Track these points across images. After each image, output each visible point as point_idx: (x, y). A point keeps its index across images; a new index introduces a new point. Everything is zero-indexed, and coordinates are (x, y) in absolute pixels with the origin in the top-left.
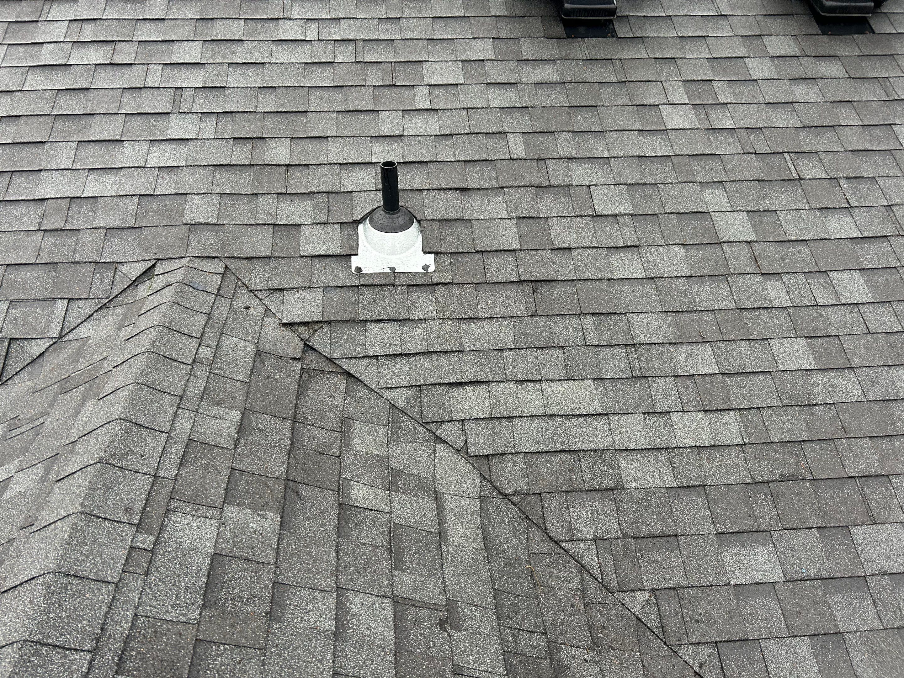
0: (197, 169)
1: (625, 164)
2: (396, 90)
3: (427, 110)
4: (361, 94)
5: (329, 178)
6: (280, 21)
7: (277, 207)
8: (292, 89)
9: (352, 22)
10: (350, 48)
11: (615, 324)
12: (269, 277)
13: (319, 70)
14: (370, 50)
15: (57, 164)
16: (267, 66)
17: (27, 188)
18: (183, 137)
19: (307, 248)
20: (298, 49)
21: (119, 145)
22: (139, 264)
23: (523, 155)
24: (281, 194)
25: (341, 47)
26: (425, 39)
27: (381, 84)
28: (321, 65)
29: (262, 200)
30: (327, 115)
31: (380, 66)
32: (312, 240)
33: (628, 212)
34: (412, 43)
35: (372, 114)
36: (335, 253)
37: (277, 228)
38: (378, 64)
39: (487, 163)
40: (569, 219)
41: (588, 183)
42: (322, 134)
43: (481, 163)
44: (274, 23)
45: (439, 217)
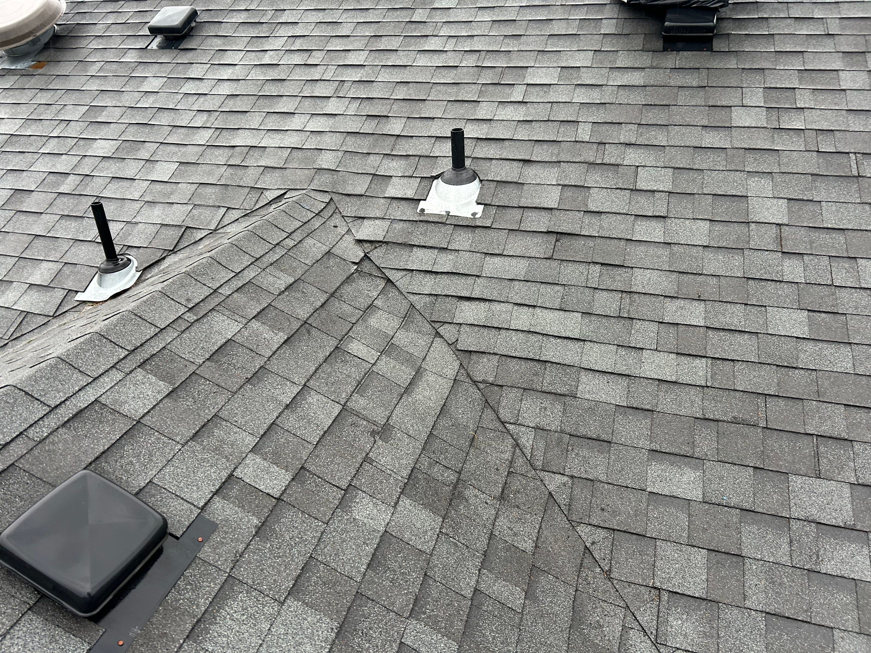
0: (335, 134)
1: (679, 152)
2: (499, 87)
3: (519, 102)
4: (471, 89)
5: (425, 146)
6: (429, 38)
7: (381, 163)
8: (420, 84)
9: (483, 38)
10: (475, 56)
11: (620, 274)
12: (358, 209)
13: (445, 72)
14: (490, 58)
15: (250, 125)
16: (409, 67)
17: (227, 139)
18: (334, 113)
19: (391, 192)
20: (435, 56)
21: (292, 115)
22: (277, 191)
23: (587, 139)
24: (386, 154)
25: (468, 56)
26: (536, 51)
27: (490, 82)
28: (448, 68)
29: (372, 157)
30: (440, 103)
31: (493, 70)
32: (396, 187)
33: (666, 190)
34: (525, 53)
35: (474, 104)
36: (410, 197)
37: (375, 177)
38: (492, 68)
39: (554, 143)
40: (609, 190)
41: (637, 165)
42: (431, 116)
43: (549, 143)
44: (425, 39)
45: (498, 179)
